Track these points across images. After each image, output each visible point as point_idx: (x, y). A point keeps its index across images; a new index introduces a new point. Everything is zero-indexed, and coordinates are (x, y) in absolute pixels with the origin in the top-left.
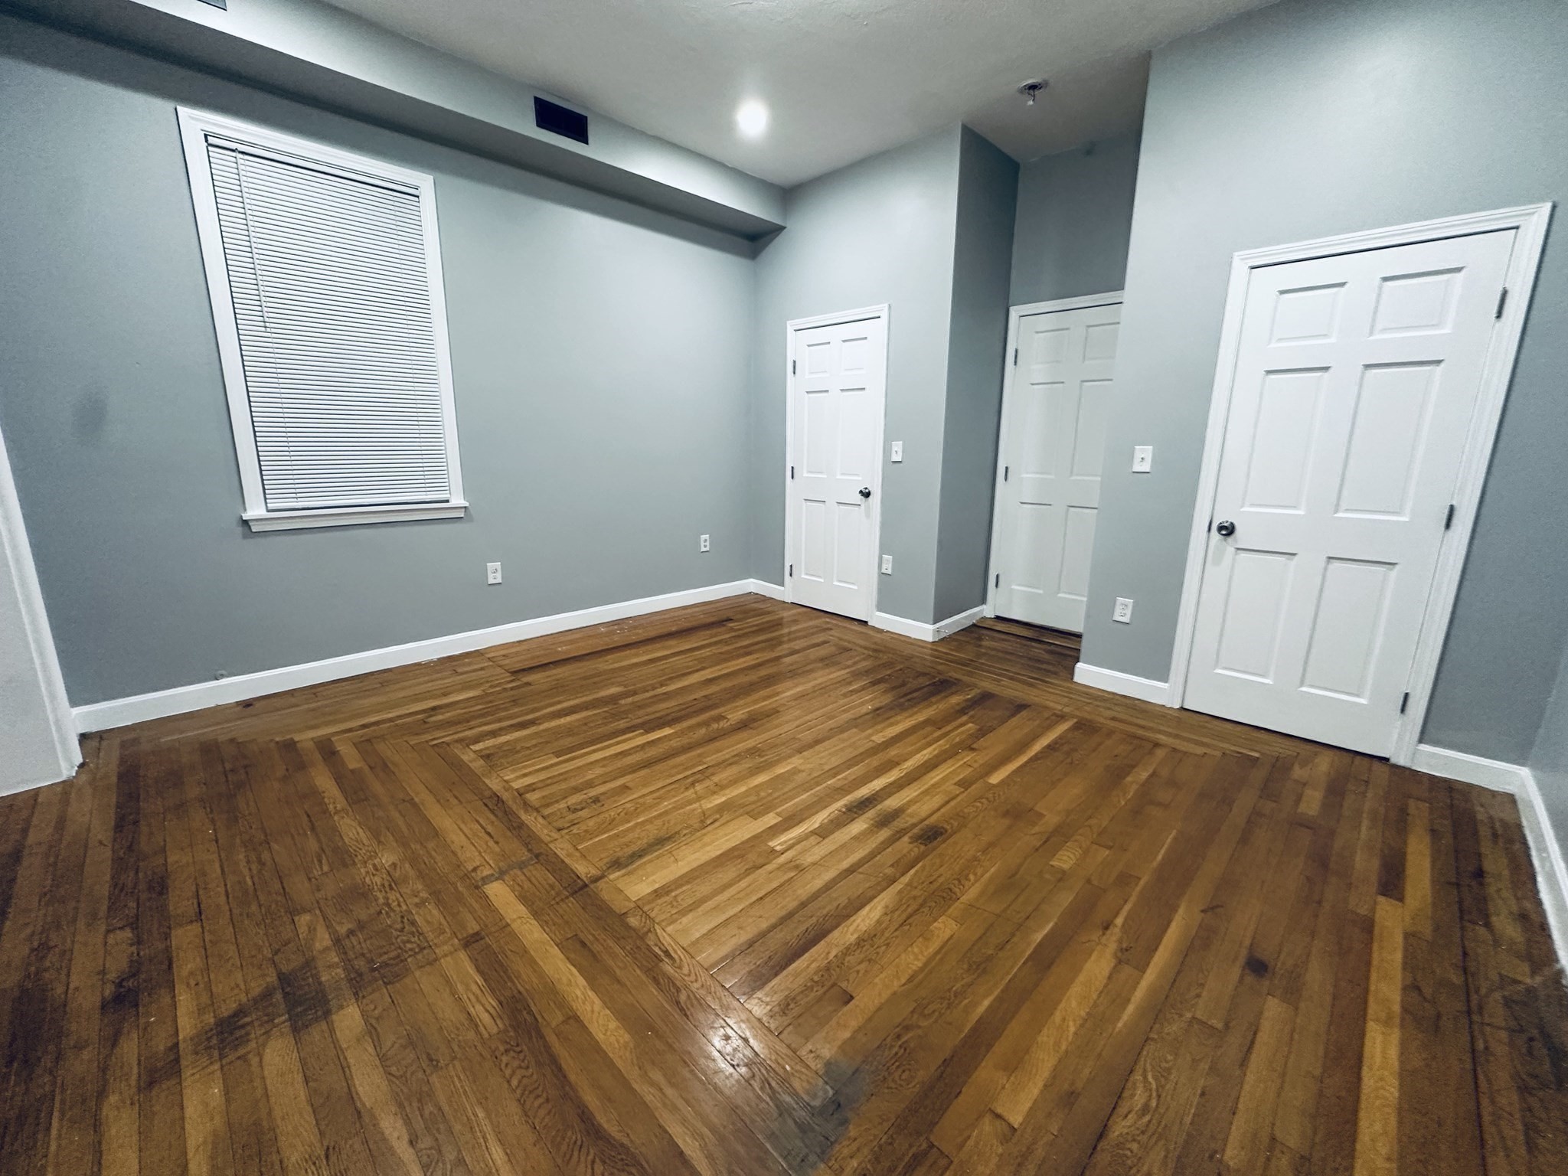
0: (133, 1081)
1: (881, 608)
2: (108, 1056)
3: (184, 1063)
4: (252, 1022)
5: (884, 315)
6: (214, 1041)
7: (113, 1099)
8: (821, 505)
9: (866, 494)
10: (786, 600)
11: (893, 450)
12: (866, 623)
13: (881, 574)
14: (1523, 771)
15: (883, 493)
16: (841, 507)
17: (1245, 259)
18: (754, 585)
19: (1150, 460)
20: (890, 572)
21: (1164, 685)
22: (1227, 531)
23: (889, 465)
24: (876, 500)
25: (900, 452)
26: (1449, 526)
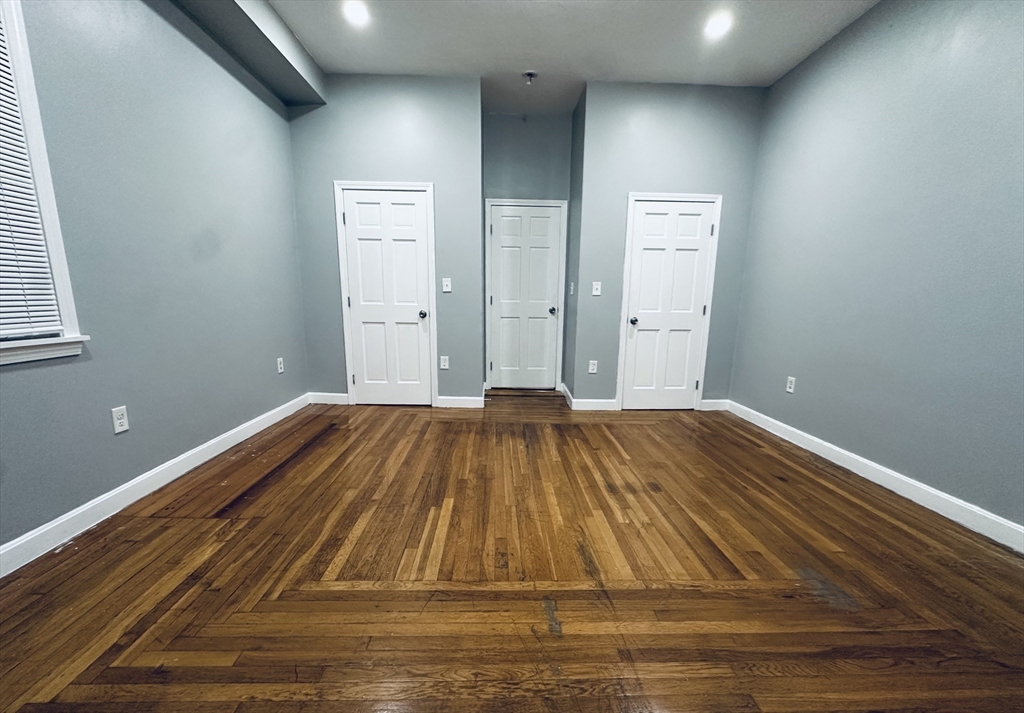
1: (441, 393)
5: (430, 190)
8: (381, 325)
9: (423, 315)
10: (351, 403)
11: (444, 284)
12: (430, 406)
13: (440, 370)
14: (728, 401)
15: (438, 314)
16: (400, 326)
17: (633, 196)
18: (312, 397)
19: (600, 289)
20: (447, 367)
21: (614, 401)
22: (634, 322)
23: (441, 295)
24: (432, 318)
25: (450, 285)
26: (704, 313)
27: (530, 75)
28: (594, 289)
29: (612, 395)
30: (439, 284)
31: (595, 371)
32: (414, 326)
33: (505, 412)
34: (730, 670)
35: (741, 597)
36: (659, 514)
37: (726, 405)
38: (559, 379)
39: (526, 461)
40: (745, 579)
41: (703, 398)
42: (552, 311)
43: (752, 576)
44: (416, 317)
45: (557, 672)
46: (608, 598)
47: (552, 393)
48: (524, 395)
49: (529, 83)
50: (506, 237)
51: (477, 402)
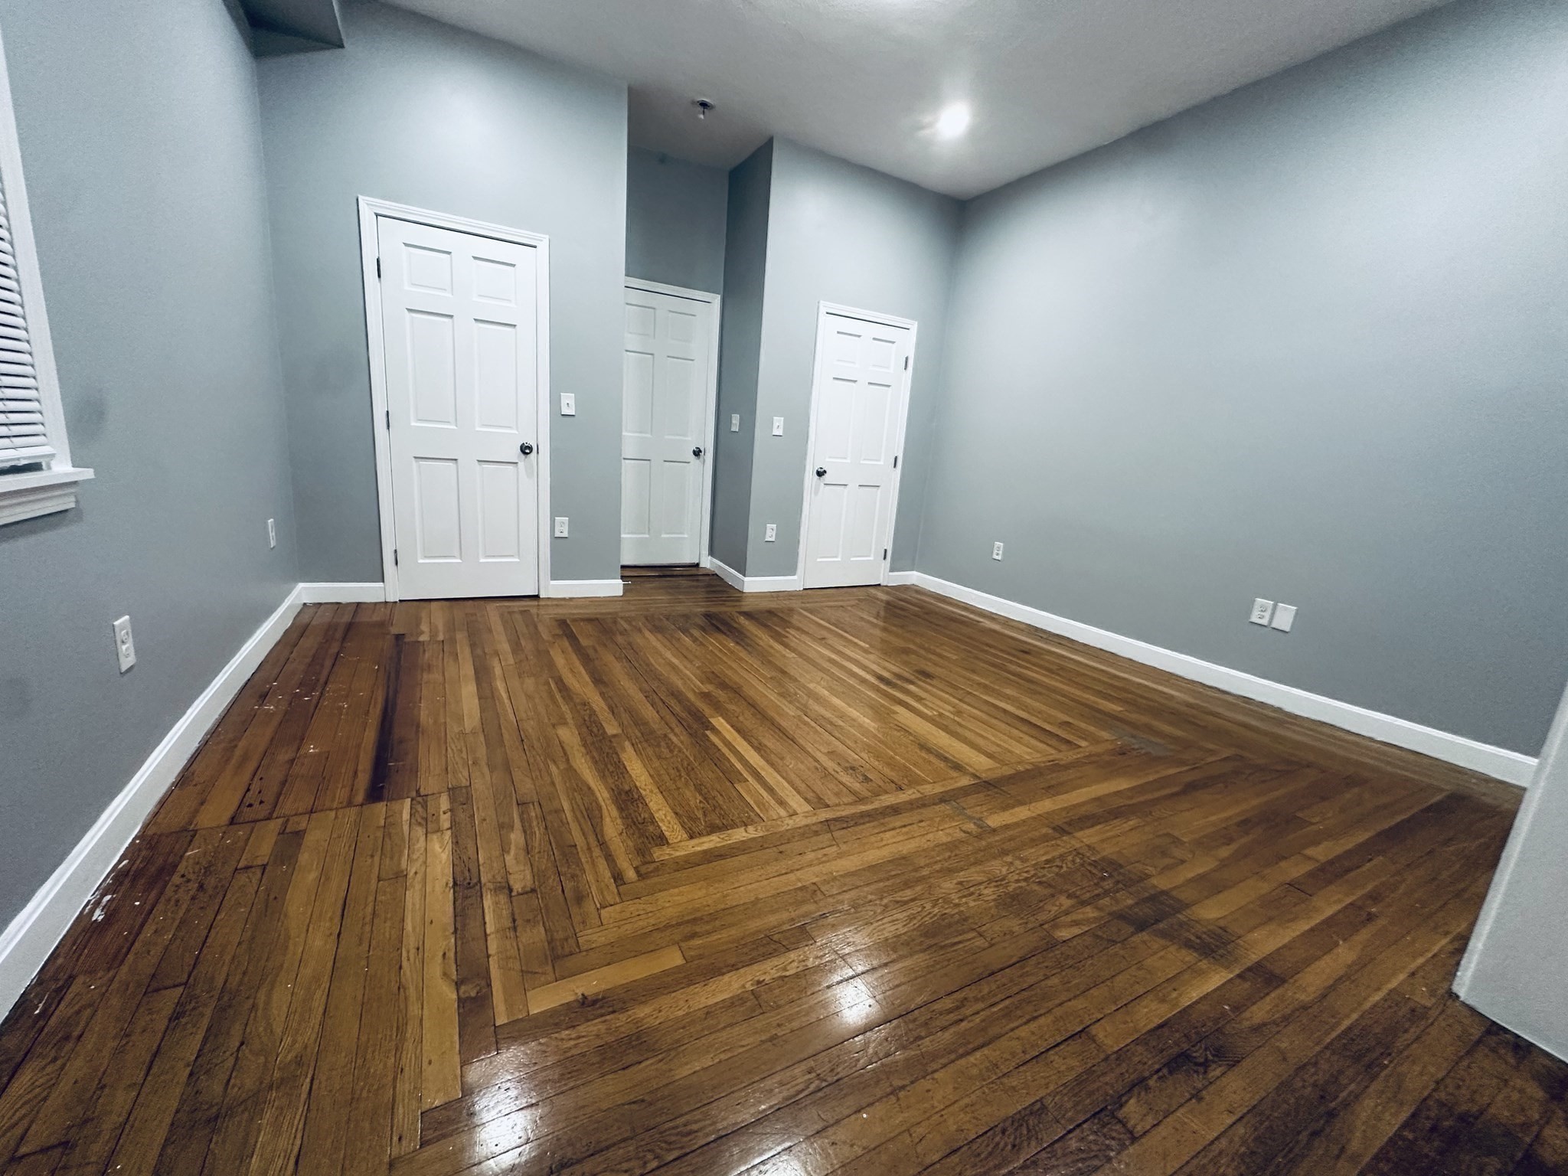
0: (1279, 991)
1: (555, 576)
2: (1274, 1023)
3: (1249, 964)
4: (1193, 934)
5: (543, 246)
6: (1221, 951)
7: (1303, 997)
8: (451, 464)
9: (526, 450)
10: (391, 599)
11: (564, 402)
12: (537, 597)
13: (555, 539)
14: (915, 573)
15: (553, 451)
16: (485, 466)
17: (825, 306)
18: (306, 592)
19: (782, 427)
20: (565, 534)
21: (795, 577)
22: (821, 474)
23: (559, 418)
24: (543, 458)
25: (572, 403)
26: (895, 466)
27: (704, 105)
28: (775, 426)
29: (791, 570)
30: (555, 402)
31: (773, 539)
32: (511, 467)
33: (659, 599)
34: (1140, 820)
35: (1091, 760)
36: (957, 702)
37: (914, 577)
38: (705, 551)
39: (759, 663)
40: (1080, 747)
41: (892, 570)
42: (697, 453)
43: (1083, 744)
44: (515, 453)
45: (1023, 860)
46: (996, 787)
47: (694, 571)
48: (665, 573)
49: (702, 116)
50: (630, 335)
51: (613, 587)
